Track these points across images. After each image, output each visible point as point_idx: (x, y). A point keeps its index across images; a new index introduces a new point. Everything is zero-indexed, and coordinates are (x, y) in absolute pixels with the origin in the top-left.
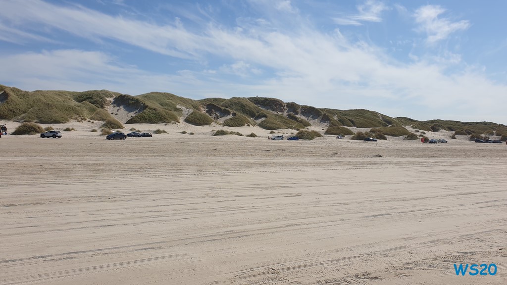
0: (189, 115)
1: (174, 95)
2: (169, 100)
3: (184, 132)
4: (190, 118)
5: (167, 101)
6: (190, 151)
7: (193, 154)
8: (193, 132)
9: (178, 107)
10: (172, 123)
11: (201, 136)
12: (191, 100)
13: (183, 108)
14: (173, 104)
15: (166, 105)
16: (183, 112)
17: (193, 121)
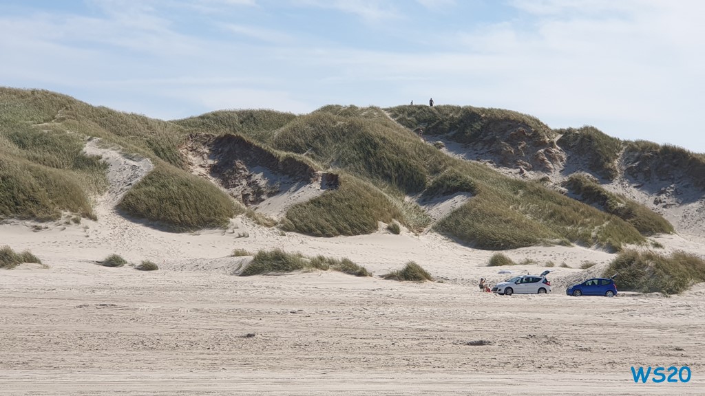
0: (138, 186)
1: (71, 101)
2: (53, 123)
3: (114, 262)
4: (143, 197)
5: (44, 128)
6: (140, 343)
7: (151, 356)
8: (154, 261)
9: (90, 149)
10: (63, 220)
11: (187, 277)
12: (144, 120)
13: (111, 155)
14: (68, 140)
15: (41, 141)
16: (112, 174)
17: (155, 211)
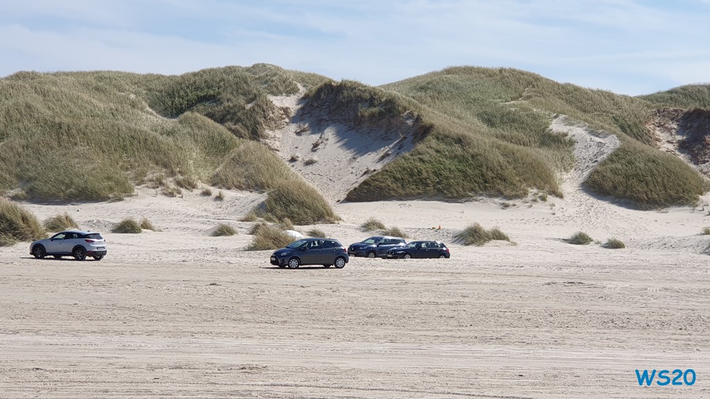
0: (604, 163)
1: (537, 78)
2: (521, 101)
3: (580, 240)
4: (609, 174)
5: (512, 106)
6: (610, 322)
7: (622, 335)
8: (621, 239)
9: (556, 127)
10: (530, 197)
11: (654, 256)
12: (610, 96)
13: (577, 132)
14: (535, 117)
15: (509, 119)
16: (578, 151)
17: (621, 188)
